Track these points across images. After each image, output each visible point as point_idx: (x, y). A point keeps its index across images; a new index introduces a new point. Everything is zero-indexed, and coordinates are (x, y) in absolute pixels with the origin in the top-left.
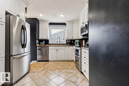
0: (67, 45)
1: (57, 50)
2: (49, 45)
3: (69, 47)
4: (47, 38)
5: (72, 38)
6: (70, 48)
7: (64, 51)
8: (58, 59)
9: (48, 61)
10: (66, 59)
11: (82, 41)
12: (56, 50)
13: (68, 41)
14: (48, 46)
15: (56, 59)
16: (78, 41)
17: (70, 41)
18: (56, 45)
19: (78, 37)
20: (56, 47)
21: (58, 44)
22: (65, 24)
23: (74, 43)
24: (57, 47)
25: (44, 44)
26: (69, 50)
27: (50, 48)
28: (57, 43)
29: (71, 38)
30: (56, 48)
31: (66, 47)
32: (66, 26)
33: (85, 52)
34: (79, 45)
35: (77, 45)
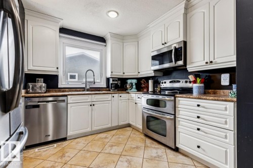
0: (110, 91)
3: (120, 95)
4: (54, 69)
5: (122, 74)
6: (122, 96)
8: (95, 128)
9: (65, 139)
10: (115, 124)
11: (148, 82)
13: (113, 81)
15: (89, 130)
16: (134, 81)
17: (116, 81)
18: (80, 91)
19: (136, 73)
21: (88, 87)
22: (102, 40)
23: (126, 86)
26: (120, 101)
27: (70, 99)
28: (84, 86)
29: (119, 74)
30: (89, 98)
31: (113, 95)
32: (105, 46)
33: (198, 106)
34: (136, 90)
35: (132, 90)
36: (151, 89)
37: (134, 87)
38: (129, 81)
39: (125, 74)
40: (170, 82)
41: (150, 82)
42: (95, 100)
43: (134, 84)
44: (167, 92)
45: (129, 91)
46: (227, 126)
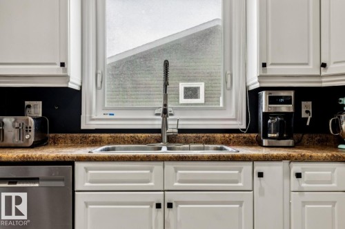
1: (171, 197)
2: (85, 143)
4: (56, 70)
5: (313, 68)
6: (305, 175)
7: (247, 207)
12: (158, 197)
13: (273, 100)
14: (70, 163)
17: (287, 101)
20: (157, 167)
23: (337, 125)
24: (170, 166)
25: (31, 137)
27: (84, 175)
31: (260, 167)
39: (329, 70)
42: (177, 185)
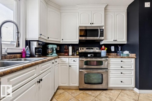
16: (55, 47)
29: (45, 37)
33: (122, 61)
34: (56, 55)
35: (53, 55)
36: (70, 53)
37: (55, 52)
38: (50, 46)
39: (49, 39)
40: (87, 49)
41: (70, 48)
43: (54, 49)
44: (89, 55)
45: (49, 55)
46: (132, 68)
